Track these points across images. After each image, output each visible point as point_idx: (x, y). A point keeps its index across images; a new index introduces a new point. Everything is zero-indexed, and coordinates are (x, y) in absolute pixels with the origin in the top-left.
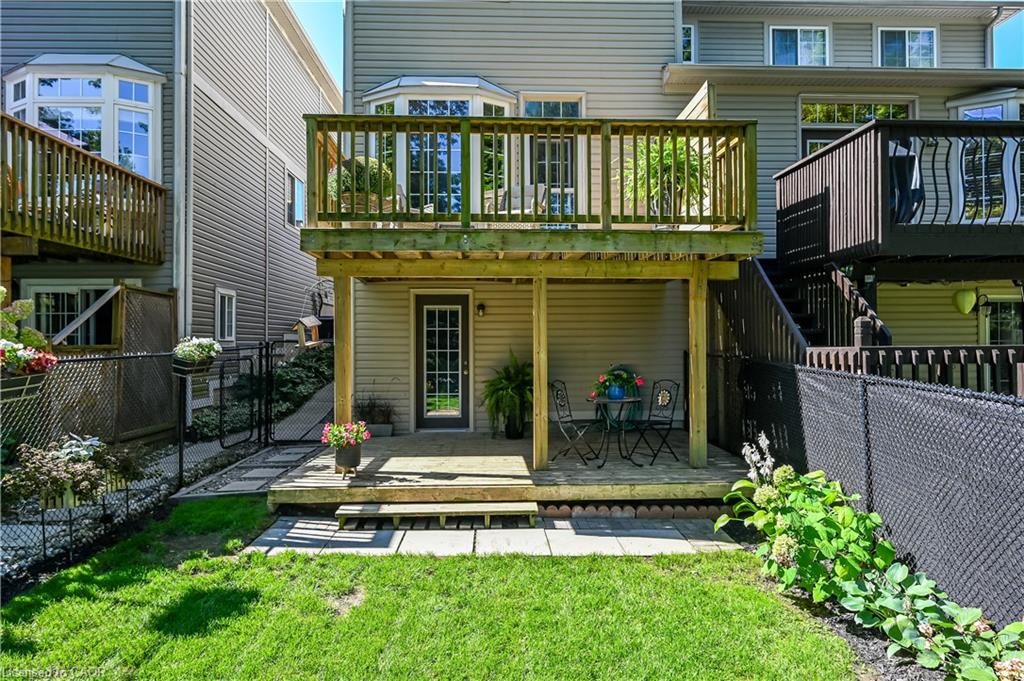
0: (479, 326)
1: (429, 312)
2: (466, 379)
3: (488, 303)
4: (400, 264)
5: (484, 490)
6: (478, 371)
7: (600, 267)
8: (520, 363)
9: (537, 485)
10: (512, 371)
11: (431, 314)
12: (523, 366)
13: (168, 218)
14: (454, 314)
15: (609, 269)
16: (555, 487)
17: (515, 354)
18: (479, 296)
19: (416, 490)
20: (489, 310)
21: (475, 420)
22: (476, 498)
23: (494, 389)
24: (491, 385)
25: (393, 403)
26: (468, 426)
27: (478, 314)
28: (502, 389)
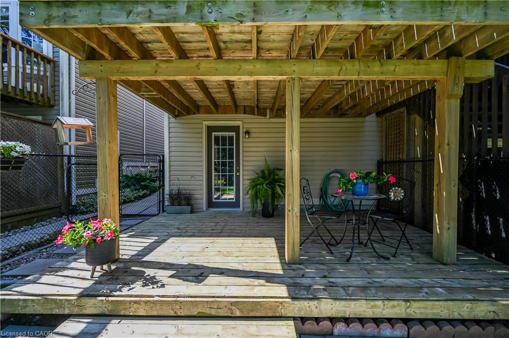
0: (245, 145)
1: (215, 137)
2: (238, 177)
3: (251, 130)
4: (157, 65)
5: (232, 304)
6: (245, 173)
7: (353, 66)
8: (272, 168)
9: (294, 298)
10: (267, 172)
11: (217, 138)
12: (274, 170)
13: (56, 78)
14: (231, 138)
15: (362, 68)
16: (316, 302)
17: (268, 163)
18: (246, 126)
19: (153, 302)
20: (252, 135)
21: (243, 203)
22: (222, 313)
23: (254, 184)
24: (252, 182)
25: (192, 192)
26: (239, 207)
27: (245, 137)
28: (259, 184)
